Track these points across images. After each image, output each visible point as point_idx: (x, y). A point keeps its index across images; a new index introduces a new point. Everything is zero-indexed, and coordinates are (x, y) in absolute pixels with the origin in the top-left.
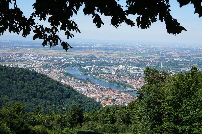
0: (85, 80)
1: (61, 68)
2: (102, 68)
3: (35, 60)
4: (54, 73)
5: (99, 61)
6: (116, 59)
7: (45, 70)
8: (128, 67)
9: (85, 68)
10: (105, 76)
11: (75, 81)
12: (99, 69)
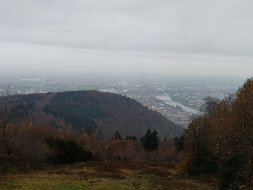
0: (175, 107)
1: (152, 94)
2: (193, 95)
3: (129, 86)
4: (145, 100)
5: (190, 88)
6: (208, 87)
7: (137, 96)
8: (220, 95)
9: (175, 95)
10: (196, 103)
11: (165, 107)
12: (189, 96)
